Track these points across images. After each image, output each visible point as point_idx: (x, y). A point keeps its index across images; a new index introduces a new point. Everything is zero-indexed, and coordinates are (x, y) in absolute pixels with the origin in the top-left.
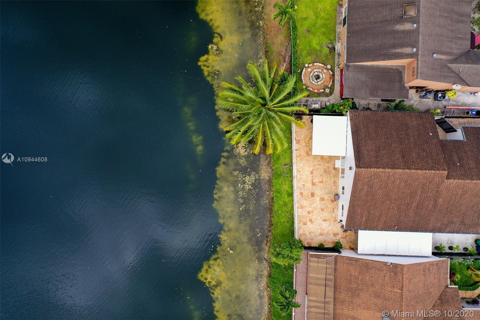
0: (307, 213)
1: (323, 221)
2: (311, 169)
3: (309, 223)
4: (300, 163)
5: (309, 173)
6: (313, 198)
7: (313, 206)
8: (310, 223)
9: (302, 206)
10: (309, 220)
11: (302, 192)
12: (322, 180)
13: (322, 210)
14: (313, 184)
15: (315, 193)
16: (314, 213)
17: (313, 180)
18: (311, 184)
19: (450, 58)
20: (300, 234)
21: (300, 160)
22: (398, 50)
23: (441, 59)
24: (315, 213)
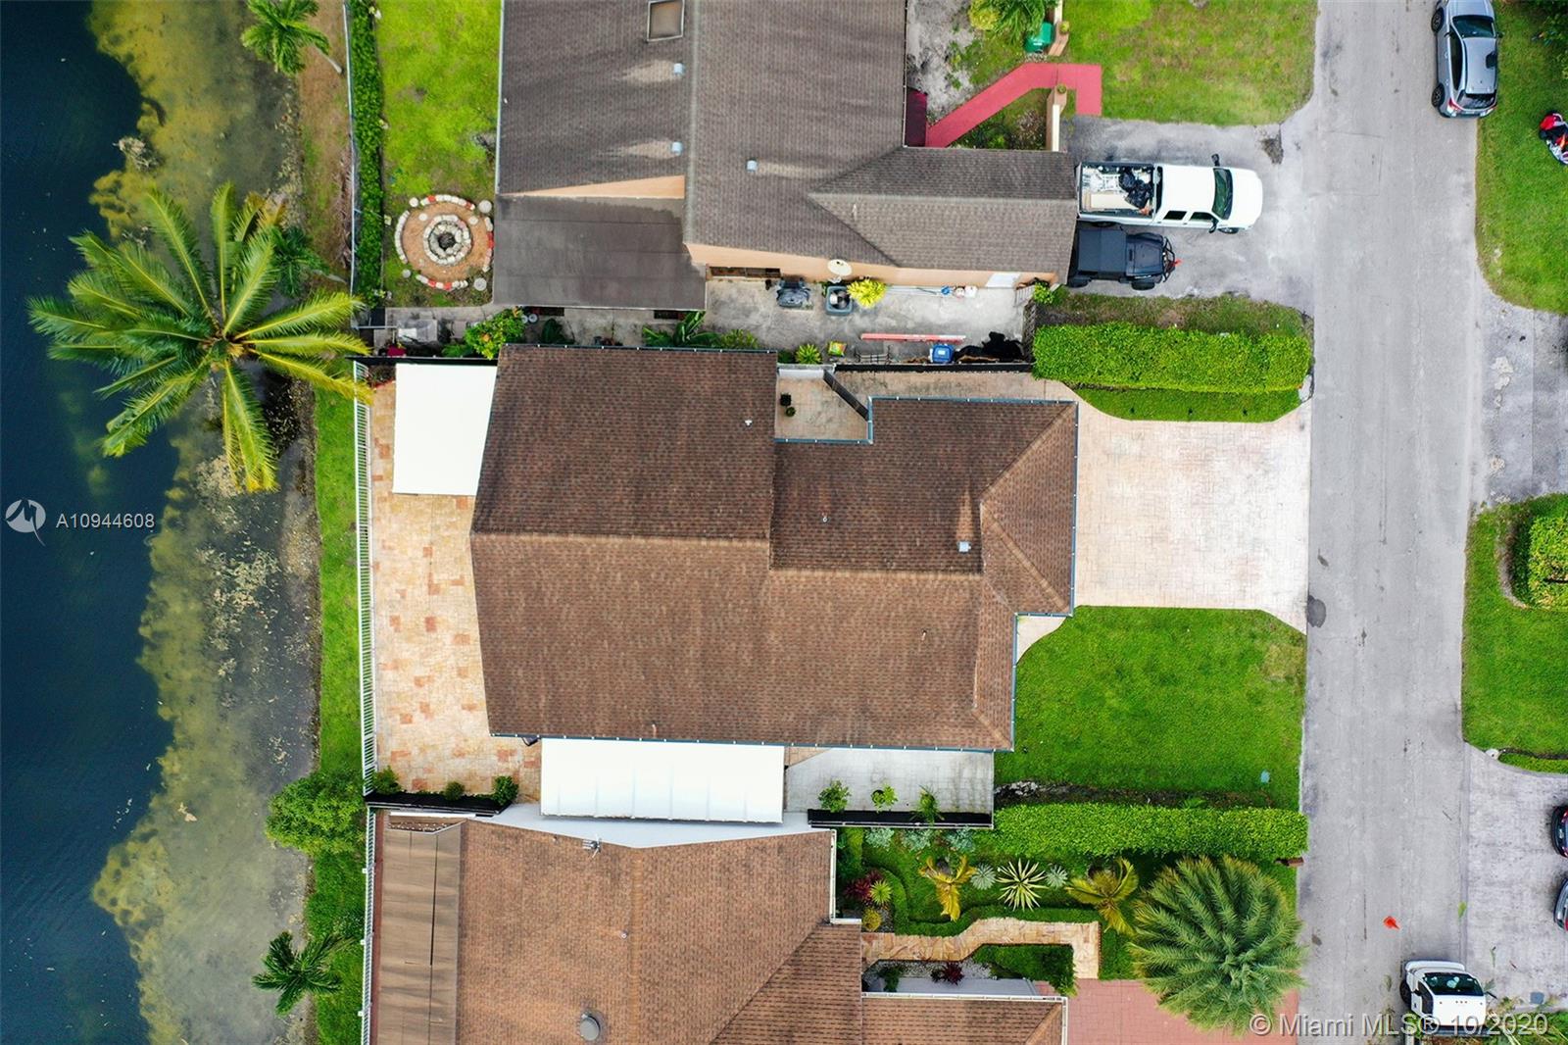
0: (413, 685)
1: (463, 708)
2: (427, 539)
3: (418, 717)
4: (390, 521)
5: (420, 554)
6: (434, 636)
7: (432, 661)
8: (423, 715)
9: (395, 661)
10: (418, 705)
11: (397, 614)
12: (462, 577)
13: (459, 675)
14: (433, 589)
15: (439, 619)
16: (436, 685)
17: (430, 575)
18: (425, 588)
19: (818, 173)
20: (393, 753)
21: (392, 512)
22: (636, 150)
23: (781, 178)
24: (438, 683)
